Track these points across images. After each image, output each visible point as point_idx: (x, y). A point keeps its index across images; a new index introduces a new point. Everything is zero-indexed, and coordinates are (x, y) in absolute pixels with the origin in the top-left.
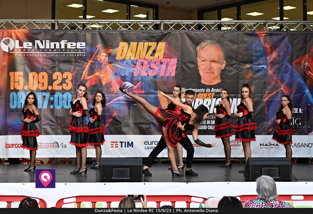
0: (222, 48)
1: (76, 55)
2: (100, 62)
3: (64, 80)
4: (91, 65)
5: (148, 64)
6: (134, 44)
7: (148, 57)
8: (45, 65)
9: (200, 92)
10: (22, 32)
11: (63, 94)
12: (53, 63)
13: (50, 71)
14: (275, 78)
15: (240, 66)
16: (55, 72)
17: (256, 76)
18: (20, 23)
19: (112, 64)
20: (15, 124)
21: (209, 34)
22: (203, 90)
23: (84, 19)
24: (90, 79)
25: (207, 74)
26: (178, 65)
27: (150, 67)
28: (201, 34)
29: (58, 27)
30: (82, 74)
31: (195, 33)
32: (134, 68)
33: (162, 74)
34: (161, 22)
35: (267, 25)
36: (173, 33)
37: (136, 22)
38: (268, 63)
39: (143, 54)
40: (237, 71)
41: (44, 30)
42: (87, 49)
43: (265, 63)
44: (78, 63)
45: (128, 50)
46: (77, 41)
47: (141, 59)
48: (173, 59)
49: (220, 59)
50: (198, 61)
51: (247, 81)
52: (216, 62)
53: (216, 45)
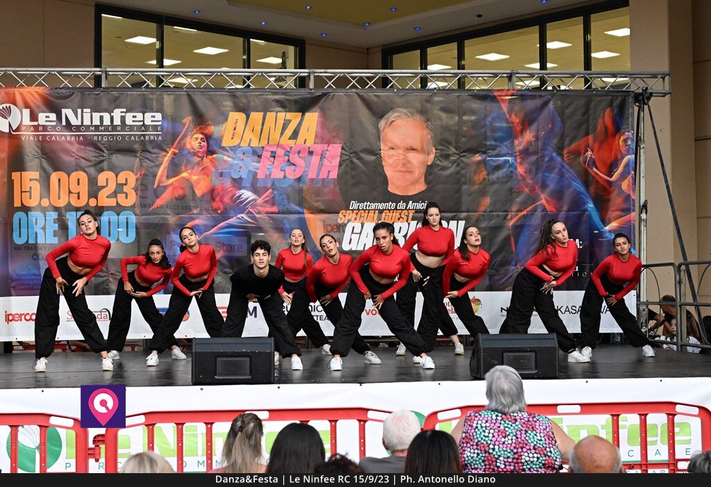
0: (428, 123)
1: (144, 138)
2: (191, 150)
3: (120, 188)
4: (174, 156)
5: (285, 155)
6: (256, 116)
7: (285, 141)
8: (82, 157)
9: (386, 209)
10: (37, 93)
11: (118, 215)
12: (98, 153)
13: (92, 171)
14: (530, 182)
15: (463, 159)
16: (103, 171)
17: (494, 177)
18: (31, 75)
19: (215, 156)
20: (24, 275)
21: (403, 95)
22: (391, 205)
23: (159, 68)
24: (172, 184)
25: (399, 174)
26: (343, 156)
27: (289, 160)
28: (387, 96)
29: (107, 82)
30: (155, 176)
31: (375, 95)
32: (257, 162)
33: (312, 175)
34: (309, 73)
35: (514, 78)
36: (334, 95)
37: (262, 72)
38: (515, 153)
39: (275, 136)
40: (458, 169)
41: (80, 88)
42: (165, 125)
43: (510, 152)
44: (148, 153)
45: (245, 127)
46: (145, 110)
47: (271, 146)
48: (333, 145)
49: (425, 145)
50: (382, 148)
51: (476, 187)
52: (418, 150)
53: (418, 117)
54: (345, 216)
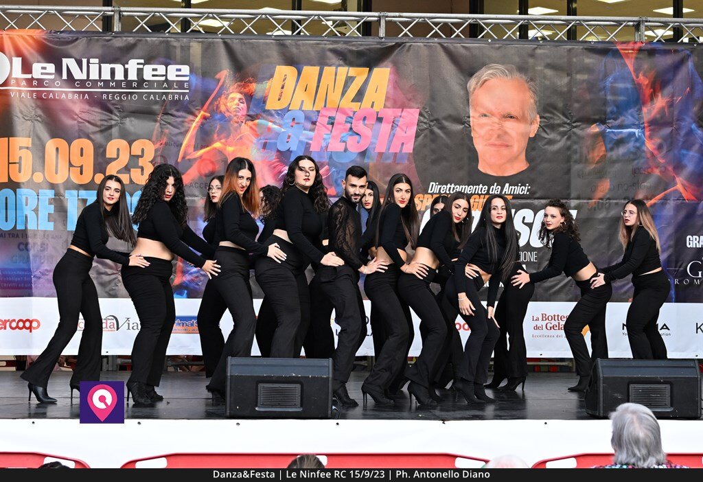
0: (532, 83)
1: (167, 97)
2: (227, 114)
3: (134, 159)
4: (204, 121)
5: (346, 122)
6: (311, 71)
7: (347, 103)
8: (89, 122)
9: (475, 194)
10: (31, 36)
12: (108, 115)
13: (99, 138)
14: (662, 161)
15: (574, 130)
16: (113, 139)
17: (613, 155)
18: (24, 14)
19: (257, 121)
20: (11, 270)
21: (499, 48)
23: (185, 7)
24: (201, 157)
25: (493, 149)
26: (421, 124)
27: (351, 129)
28: (479, 48)
29: (120, 25)
30: (179, 146)
31: (463, 47)
32: (310, 130)
33: (381, 147)
34: (379, 17)
35: (642, 27)
36: (410, 46)
37: (318, 15)
38: (644, 123)
39: (335, 97)
40: (569, 143)
41: (86, 32)
42: (194, 81)
43: (637, 123)
44: (170, 117)
45: (296, 86)
46: (168, 61)
47: (329, 110)
48: (409, 110)
49: (526, 112)
50: (471, 115)
51: (592, 167)
52: (517, 118)
53: (517, 75)
54: (422, 201)
